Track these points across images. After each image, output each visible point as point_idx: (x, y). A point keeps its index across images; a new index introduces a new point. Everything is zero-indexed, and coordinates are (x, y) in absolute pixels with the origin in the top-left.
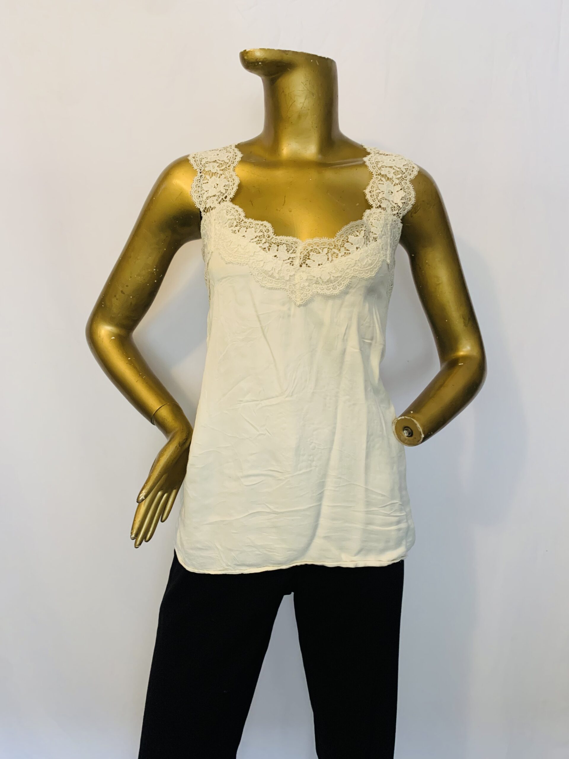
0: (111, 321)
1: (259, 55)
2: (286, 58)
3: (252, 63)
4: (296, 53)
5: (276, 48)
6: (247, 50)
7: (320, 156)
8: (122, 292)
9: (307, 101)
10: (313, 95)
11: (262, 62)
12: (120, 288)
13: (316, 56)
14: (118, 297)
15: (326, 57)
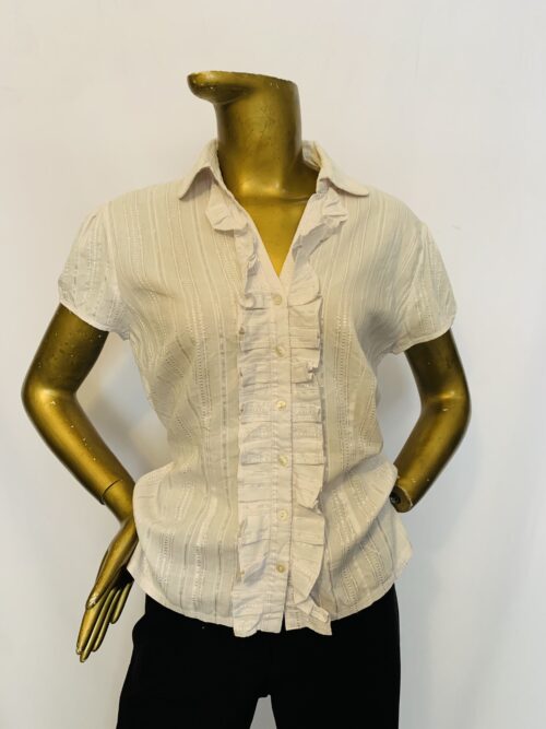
0: (51, 383)
1: (211, 78)
2: (242, 81)
3: (202, 87)
4: (253, 76)
5: (230, 70)
6: (197, 73)
7: (284, 191)
8: (61, 351)
9: (267, 130)
10: (274, 122)
11: (215, 86)
12: (59, 347)
13: (274, 79)
14: (56, 356)
15: (287, 79)
